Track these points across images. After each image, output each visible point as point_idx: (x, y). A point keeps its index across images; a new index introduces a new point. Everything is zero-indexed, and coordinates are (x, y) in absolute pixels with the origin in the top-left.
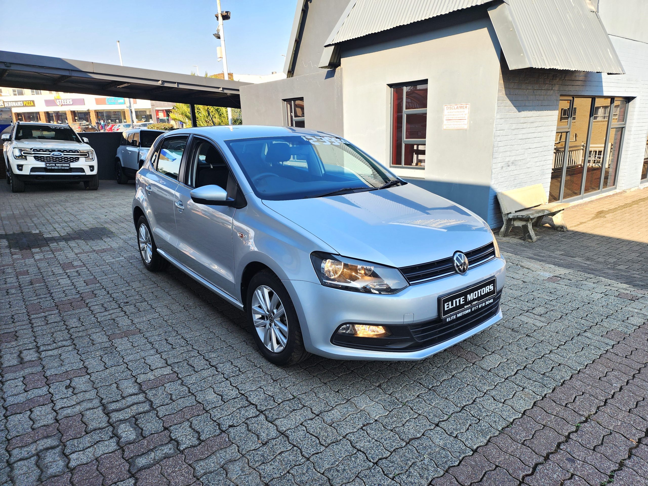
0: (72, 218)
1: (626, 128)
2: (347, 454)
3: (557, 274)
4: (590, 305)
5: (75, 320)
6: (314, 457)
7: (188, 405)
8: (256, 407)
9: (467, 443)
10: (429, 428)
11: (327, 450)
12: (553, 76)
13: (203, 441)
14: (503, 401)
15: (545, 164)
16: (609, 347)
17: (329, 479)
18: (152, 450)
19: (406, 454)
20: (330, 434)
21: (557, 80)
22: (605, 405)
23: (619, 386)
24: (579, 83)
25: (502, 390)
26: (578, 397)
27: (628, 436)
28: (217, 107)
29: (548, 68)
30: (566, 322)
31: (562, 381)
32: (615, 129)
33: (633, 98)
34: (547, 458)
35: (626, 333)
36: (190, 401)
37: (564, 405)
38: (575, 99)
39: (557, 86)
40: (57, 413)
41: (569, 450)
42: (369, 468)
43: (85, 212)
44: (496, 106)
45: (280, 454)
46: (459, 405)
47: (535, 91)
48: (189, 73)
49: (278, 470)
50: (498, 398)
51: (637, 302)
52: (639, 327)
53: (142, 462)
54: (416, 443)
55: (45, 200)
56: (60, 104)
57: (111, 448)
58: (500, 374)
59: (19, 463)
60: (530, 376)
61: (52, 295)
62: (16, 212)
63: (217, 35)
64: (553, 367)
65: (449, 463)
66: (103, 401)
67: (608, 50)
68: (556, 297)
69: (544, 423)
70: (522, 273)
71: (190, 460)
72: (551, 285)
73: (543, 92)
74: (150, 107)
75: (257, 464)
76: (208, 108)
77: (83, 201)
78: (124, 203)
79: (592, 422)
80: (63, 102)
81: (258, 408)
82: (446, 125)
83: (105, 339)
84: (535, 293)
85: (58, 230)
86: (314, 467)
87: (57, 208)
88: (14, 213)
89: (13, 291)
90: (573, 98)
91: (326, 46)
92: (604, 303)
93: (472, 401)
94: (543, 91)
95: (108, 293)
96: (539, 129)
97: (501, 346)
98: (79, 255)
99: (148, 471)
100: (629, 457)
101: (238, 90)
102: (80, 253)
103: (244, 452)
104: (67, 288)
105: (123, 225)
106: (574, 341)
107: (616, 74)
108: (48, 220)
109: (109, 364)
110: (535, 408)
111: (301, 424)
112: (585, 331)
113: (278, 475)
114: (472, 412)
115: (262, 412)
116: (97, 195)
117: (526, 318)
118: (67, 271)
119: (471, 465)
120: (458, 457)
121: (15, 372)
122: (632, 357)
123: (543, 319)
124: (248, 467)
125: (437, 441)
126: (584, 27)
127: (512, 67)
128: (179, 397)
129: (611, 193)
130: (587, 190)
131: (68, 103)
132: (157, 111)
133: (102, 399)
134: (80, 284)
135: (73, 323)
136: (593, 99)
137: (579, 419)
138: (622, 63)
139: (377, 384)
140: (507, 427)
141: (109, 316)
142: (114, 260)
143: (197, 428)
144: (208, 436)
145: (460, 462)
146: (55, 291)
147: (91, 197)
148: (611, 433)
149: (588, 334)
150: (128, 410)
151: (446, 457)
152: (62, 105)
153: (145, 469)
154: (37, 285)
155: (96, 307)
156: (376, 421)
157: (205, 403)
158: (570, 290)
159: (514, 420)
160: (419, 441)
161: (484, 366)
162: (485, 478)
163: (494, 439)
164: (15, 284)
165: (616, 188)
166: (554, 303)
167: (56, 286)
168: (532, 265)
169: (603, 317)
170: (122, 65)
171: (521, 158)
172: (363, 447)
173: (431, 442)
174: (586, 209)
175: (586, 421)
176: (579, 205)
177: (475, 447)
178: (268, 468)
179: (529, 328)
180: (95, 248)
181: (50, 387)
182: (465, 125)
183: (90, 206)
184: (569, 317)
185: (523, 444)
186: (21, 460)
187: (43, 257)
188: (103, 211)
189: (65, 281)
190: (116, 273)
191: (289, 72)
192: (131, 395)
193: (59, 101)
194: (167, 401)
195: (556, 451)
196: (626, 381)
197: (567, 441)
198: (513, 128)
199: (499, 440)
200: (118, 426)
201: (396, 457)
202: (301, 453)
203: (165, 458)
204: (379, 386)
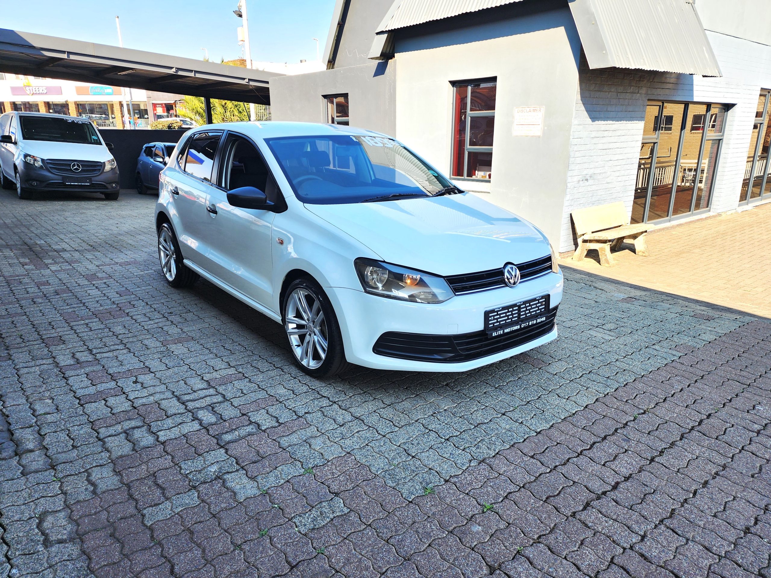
0: (78, 229)
1: (724, 140)
2: (420, 433)
3: (632, 295)
4: (663, 323)
5: (120, 327)
6: (390, 434)
7: (260, 397)
8: (329, 399)
9: (531, 427)
10: (496, 416)
11: (401, 429)
12: (640, 77)
13: (282, 424)
14: (567, 397)
15: (627, 179)
16: (675, 358)
17: (405, 450)
18: (235, 430)
19: (475, 434)
20: (403, 419)
21: (645, 82)
22: (664, 402)
23: (680, 388)
24: (670, 86)
25: (567, 389)
26: (638, 395)
27: (682, 425)
28: (236, 103)
29: (633, 68)
30: (636, 337)
31: (625, 383)
32: (711, 141)
33: (733, 105)
34: (605, 438)
35: (695, 347)
36: (261, 395)
37: (625, 400)
38: (665, 104)
39: (644, 89)
40: (132, 402)
41: (625, 433)
42: (442, 443)
43: (91, 222)
44: (574, 110)
45: (357, 432)
46: (525, 400)
47: (619, 94)
48: (202, 59)
49: (358, 443)
50: (562, 395)
51: (712, 321)
52: (710, 342)
53: (228, 437)
54: (484, 426)
55: (37, 208)
56: (30, 93)
57: (195, 428)
58: (565, 377)
59: (109, 438)
60: (594, 379)
61: (86, 305)
62: (8, 221)
63: (238, 13)
64: (617, 373)
65: (515, 441)
66: (175, 394)
67: (704, 48)
68: (629, 315)
69: (604, 414)
70: (595, 293)
71: (274, 436)
72: (625, 306)
73: (628, 96)
74: (145, 99)
75: (337, 439)
76: (226, 104)
77: (84, 211)
78: (135, 215)
79: (650, 414)
80: (34, 90)
81: (331, 399)
82: (517, 131)
83: (159, 344)
84: (606, 312)
85: (66, 241)
86: (390, 441)
87: (55, 218)
88: (5, 223)
89: (40, 300)
90: (663, 103)
91: (377, 34)
92: (677, 322)
93: (537, 398)
94: (628, 94)
95: (147, 304)
96: (623, 139)
97: (568, 355)
98: (101, 267)
99: (236, 444)
100: (681, 439)
101: (267, 82)
102: (102, 265)
103: (323, 431)
104: (100, 299)
105: (142, 237)
106: (641, 352)
107: (711, 76)
108: (49, 230)
109: (170, 364)
110: (596, 403)
111: (375, 412)
112: (654, 344)
113: (358, 447)
114: (537, 406)
115: (335, 402)
116: (98, 205)
117: (595, 332)
118: (94, 282)
119: (534, 443)
120: (523, 437)
121: (76, 370)
122: (698, 366)
123: (612, 334)
124: (329, 441)
125: (503, 425)
126: (676, 20)
127: (593, 65)
128: (249, 392)
129: (704, 216)
130: (676, 212)
131: (41, 91)
132: (155, 106)
133: (174, 392)
134: (112, 295)
135: (119, 329)
136: (687, 105)
137: (636, 412)
138: (720, 64)
139: (445, 384)
140: (570, 416)
141: (156, 325)
142: (143, 273)
143: (274, 414)
144: (286, 420)
145: (525, 440)
146: (88, 301)
147: (92, 207)
148: (666, 422)
149: (656, 347)
150: (203, 400)
151: (512, 436)
152: (33, 94)
153: (232, 442)
154: (65, 295)
155: (139, 316)
156: (446, 410)
157: (277, 396)
158: (643, 310)
159: (576, 412)
160: (487, 425)
161: (550, 371)
162: (546, 451)
163: (557, 425)
164: (39, 294)
165: (709, 211)
166: (626, 320)
167: (86, 296)
168: (606, 286)
169: (673, 333)
170: (122, 47)
171: (600, 172)
172: (435, 428)
173: (498, 426)
174: (674, 233)
175: (644, 413)
176: (665, 228)
177: (539, 430)
178: (348, 442)
179: (598, 340)
180: (116, 260)
181: (117, 382)
182: (537, 131)
183: (95, 216)
184: (639, 332)
185: (583, 429)
186: (110, 436)
187: (60, 269)
188: (111, 221)
189: (94, 292)
190: (149, 285)
191: (329, 62)
192: (202, 389)
193: (30, 89)
194: (239, 394)
195: (613, 434)
196: (688, 384)
197: (624, 427)
198: (592, 136)
199: (561, 425)
200: (197, 412)
201: (465, 436)
202: (377, 432)
203: (249, 435)
204: (447, 385)
